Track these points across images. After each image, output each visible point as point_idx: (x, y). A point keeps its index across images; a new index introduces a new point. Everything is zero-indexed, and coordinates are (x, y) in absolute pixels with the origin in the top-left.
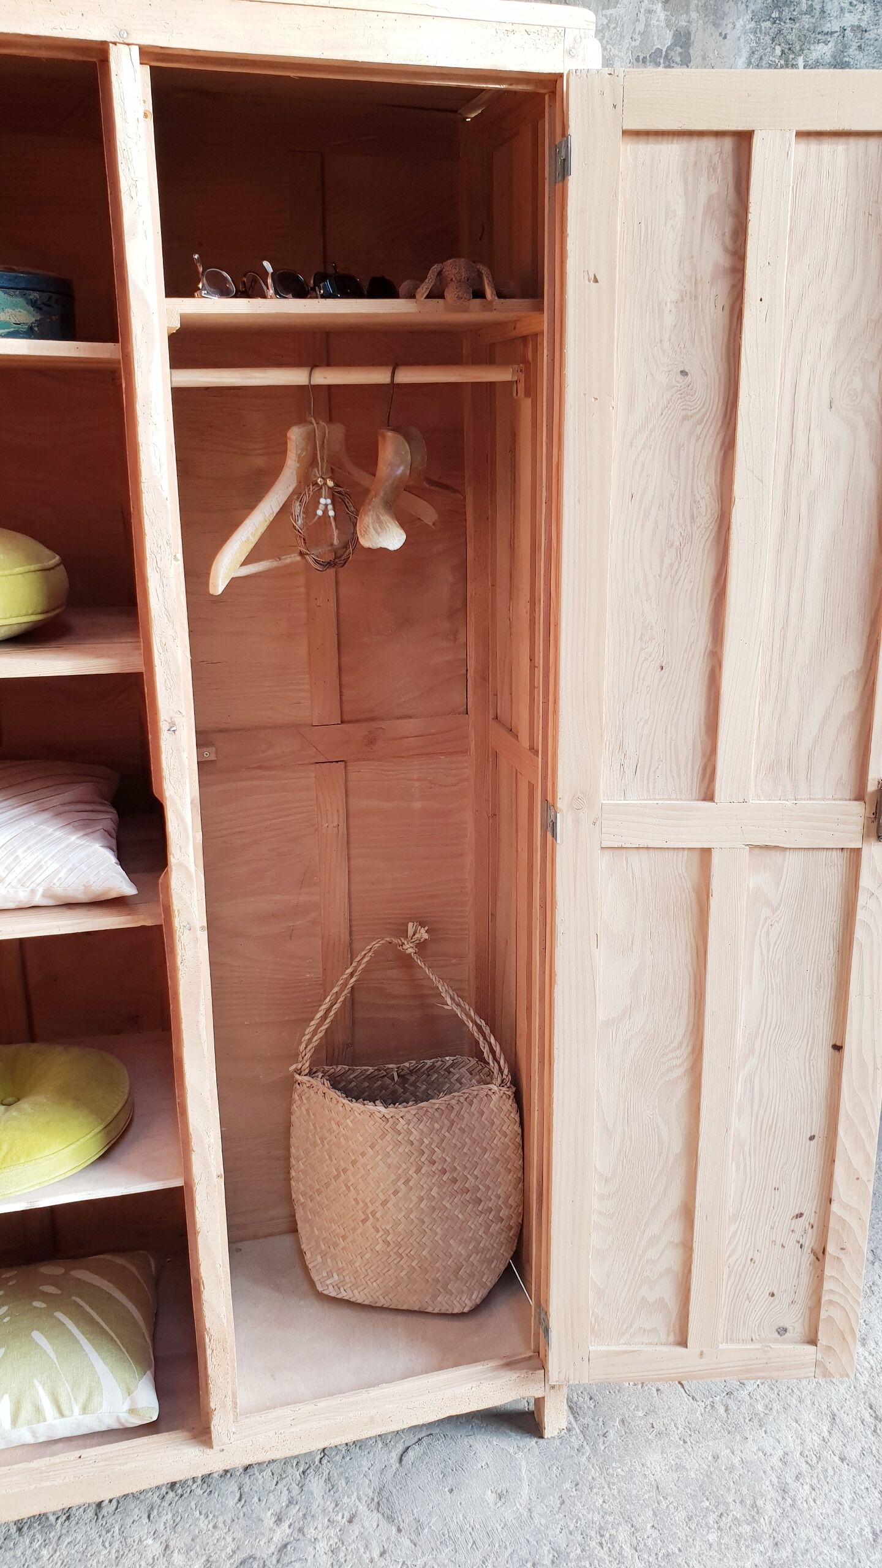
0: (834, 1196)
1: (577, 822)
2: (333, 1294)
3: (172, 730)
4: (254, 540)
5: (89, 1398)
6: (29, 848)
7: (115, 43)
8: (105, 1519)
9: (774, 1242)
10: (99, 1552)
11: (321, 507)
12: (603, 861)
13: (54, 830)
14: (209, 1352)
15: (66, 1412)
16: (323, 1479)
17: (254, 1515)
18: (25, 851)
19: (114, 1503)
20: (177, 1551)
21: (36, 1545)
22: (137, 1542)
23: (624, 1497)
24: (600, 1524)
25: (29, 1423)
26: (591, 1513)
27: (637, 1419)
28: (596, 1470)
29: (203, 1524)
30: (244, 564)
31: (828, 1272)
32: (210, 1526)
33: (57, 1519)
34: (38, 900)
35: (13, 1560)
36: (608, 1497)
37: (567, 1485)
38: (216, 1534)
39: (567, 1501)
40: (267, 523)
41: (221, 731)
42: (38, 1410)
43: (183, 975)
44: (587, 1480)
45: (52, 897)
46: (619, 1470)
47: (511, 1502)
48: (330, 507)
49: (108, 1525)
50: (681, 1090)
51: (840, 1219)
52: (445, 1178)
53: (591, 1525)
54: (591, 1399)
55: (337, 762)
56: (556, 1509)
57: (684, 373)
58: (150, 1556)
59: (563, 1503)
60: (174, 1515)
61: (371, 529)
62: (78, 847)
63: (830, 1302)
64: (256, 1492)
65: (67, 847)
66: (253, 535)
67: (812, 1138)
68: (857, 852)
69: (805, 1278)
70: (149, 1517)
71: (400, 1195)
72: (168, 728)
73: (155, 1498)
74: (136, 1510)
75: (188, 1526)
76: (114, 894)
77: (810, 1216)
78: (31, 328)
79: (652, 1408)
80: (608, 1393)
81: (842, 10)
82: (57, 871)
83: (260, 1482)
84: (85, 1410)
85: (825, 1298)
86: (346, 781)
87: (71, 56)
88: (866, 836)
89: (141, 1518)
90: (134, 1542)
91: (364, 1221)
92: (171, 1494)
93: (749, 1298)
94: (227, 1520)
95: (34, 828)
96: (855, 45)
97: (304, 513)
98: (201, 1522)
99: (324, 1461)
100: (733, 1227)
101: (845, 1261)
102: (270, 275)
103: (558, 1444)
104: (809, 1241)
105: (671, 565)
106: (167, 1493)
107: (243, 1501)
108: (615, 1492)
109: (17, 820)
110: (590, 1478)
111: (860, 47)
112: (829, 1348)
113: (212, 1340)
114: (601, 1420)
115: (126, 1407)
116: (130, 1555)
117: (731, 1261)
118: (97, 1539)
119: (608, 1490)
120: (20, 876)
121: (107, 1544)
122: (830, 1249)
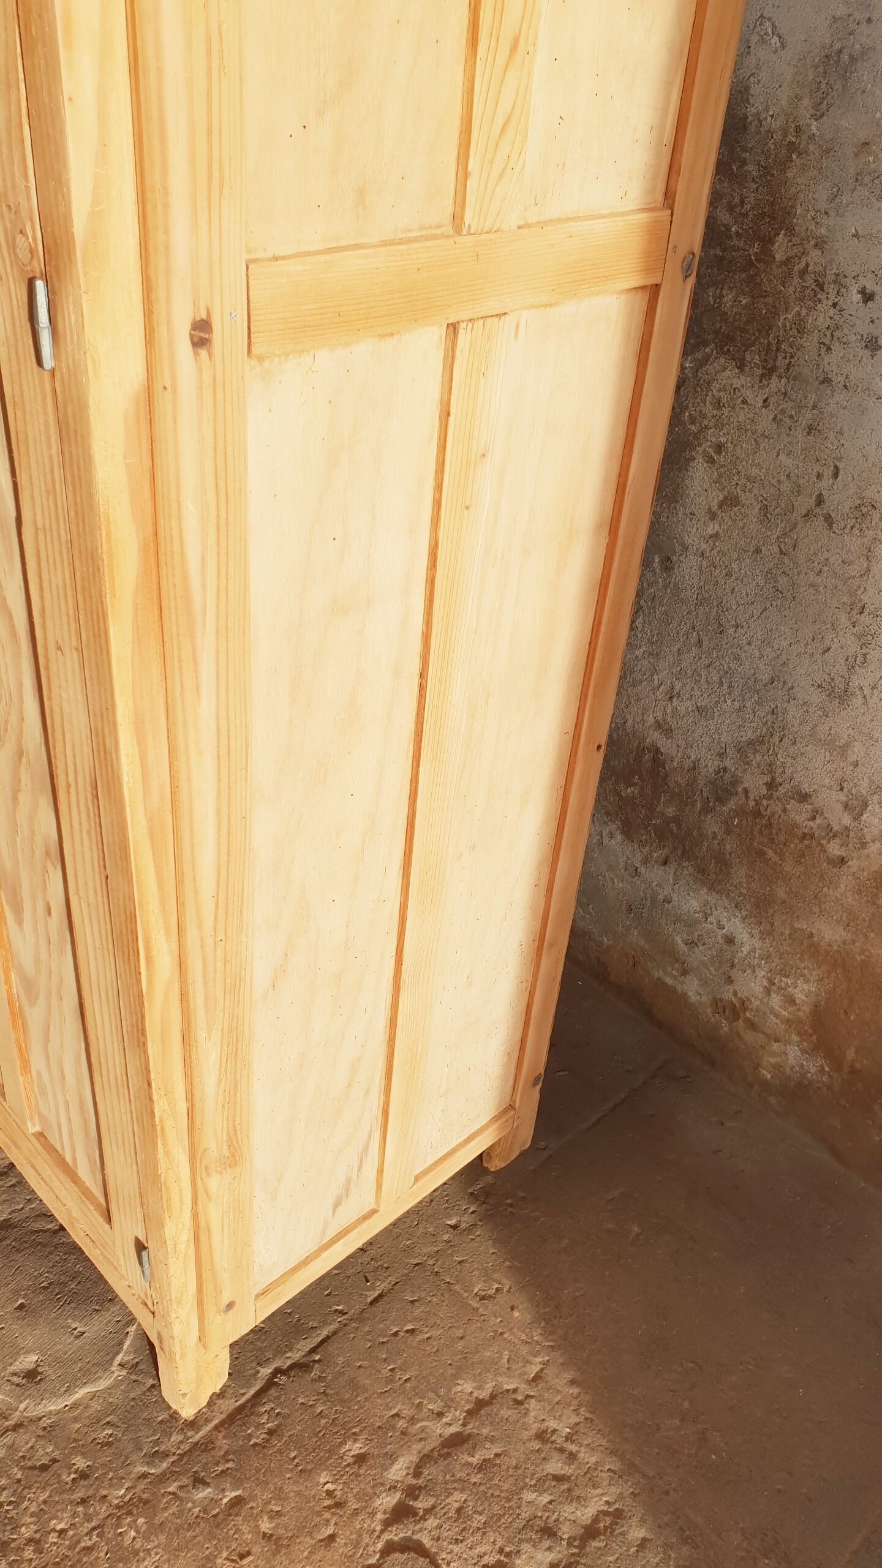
23: (80, 1561)
24: (14, 1540)
26: (33, 1519)
27: (252, 1524)
28: (124, 1496)
36: (74, 1535)
37: (80, 1463)
39: (46, 1476)
44: (97, 1490)
46: (133, 1533)
47: (23, 1394)
53: (9, 1528)
54: (271, 1432)
56: (30, 1464)
59: (44, 1468)
79: (285, 1542)
80: (293, 1455)
103: (160, 1419)
108: (87, 1542)
110: (104, 1492)
114: (230, 1465)
119: (86, 1531)
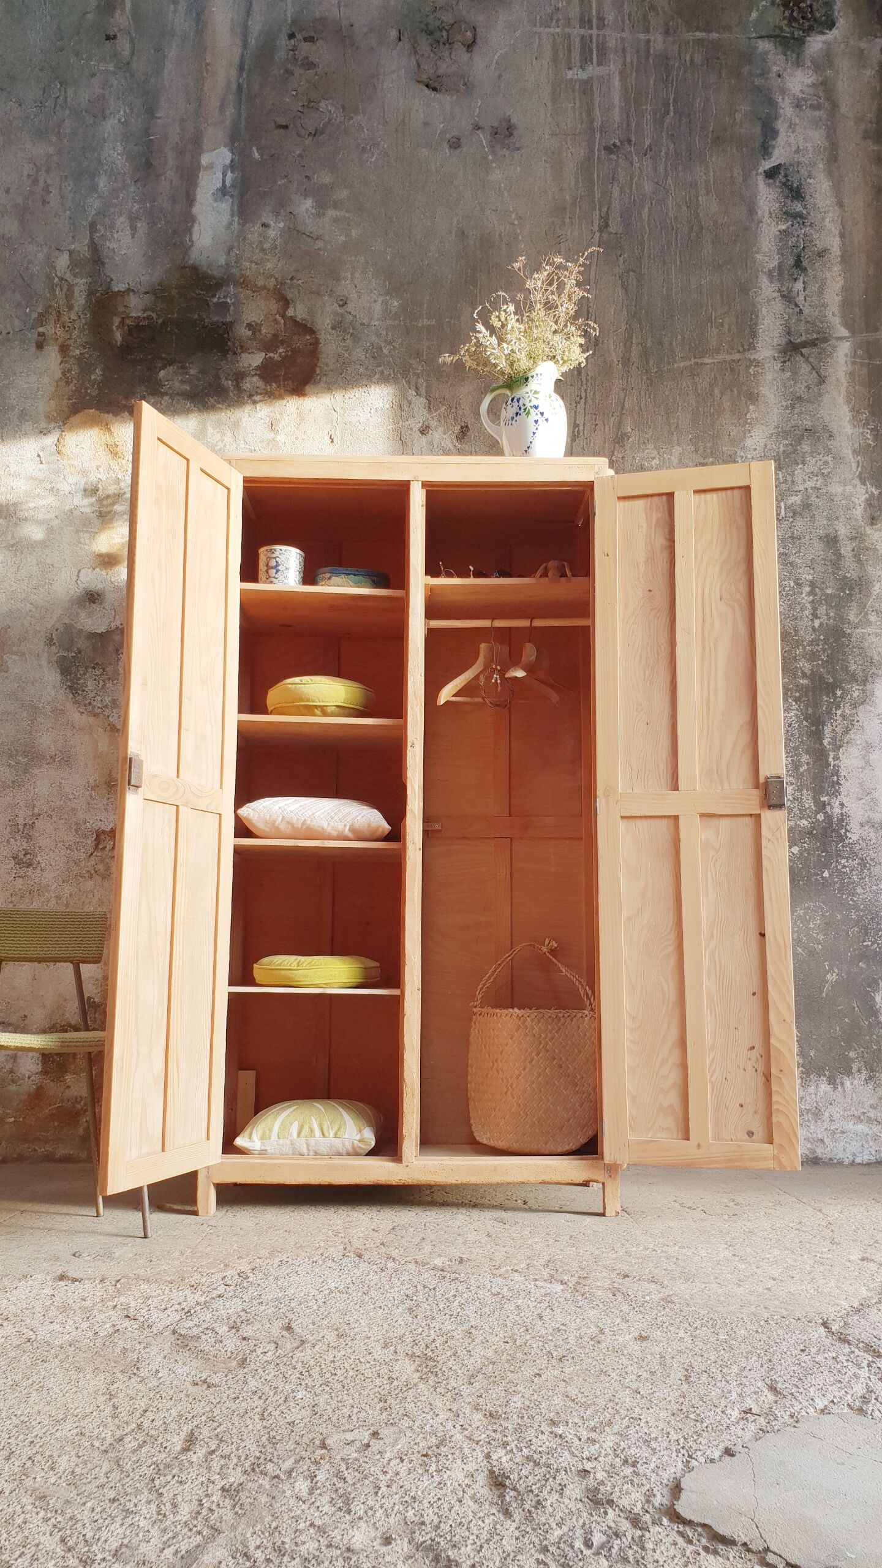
0: (771, 1032)
1: (607, 803)
2: (486, 1142)
3: (413, 747)
4: (460, 687)
5: (339, 1130)
7: (412, 481)
9: (739, 1067)
11: (494, 678)
12: (622, 826)
15: (327, 1135)
25: (306, 1138)
30: (454, 696)
31: (774, 1088)
40: (467, 682)
42: (312, 1131)
43: (409, 866)
48: (498, 679)
50: (673, 961)
51: (776, 1048)
52: (555, 1063)
55: (507, 838)
57: (650, 591)
61: (512, 673)
63: (778, 1110)
65: (360, 811)
66: (460, 684)
67: (754, 994)
68: (758, 816)
69: (761, 1094)
72: (411, 745)
76: (381, 833)
77: (759, 1050)
81: (804, 481)
84: (336, 1136)
85: (775, 1107)
86: (511, 851)
87: (395, 488)
88: (762, 806)
93: (727, 1108)
96: (814, 496)
97: (485, 680)
100: (712, 1056)
101: (783, 1080)
104: (761, 1067)
105: (649, 676)
111: (817, 497)
112: (781, 1146)
115: (358, 1137)
117: (713, 1079)
122: (774, 1071)
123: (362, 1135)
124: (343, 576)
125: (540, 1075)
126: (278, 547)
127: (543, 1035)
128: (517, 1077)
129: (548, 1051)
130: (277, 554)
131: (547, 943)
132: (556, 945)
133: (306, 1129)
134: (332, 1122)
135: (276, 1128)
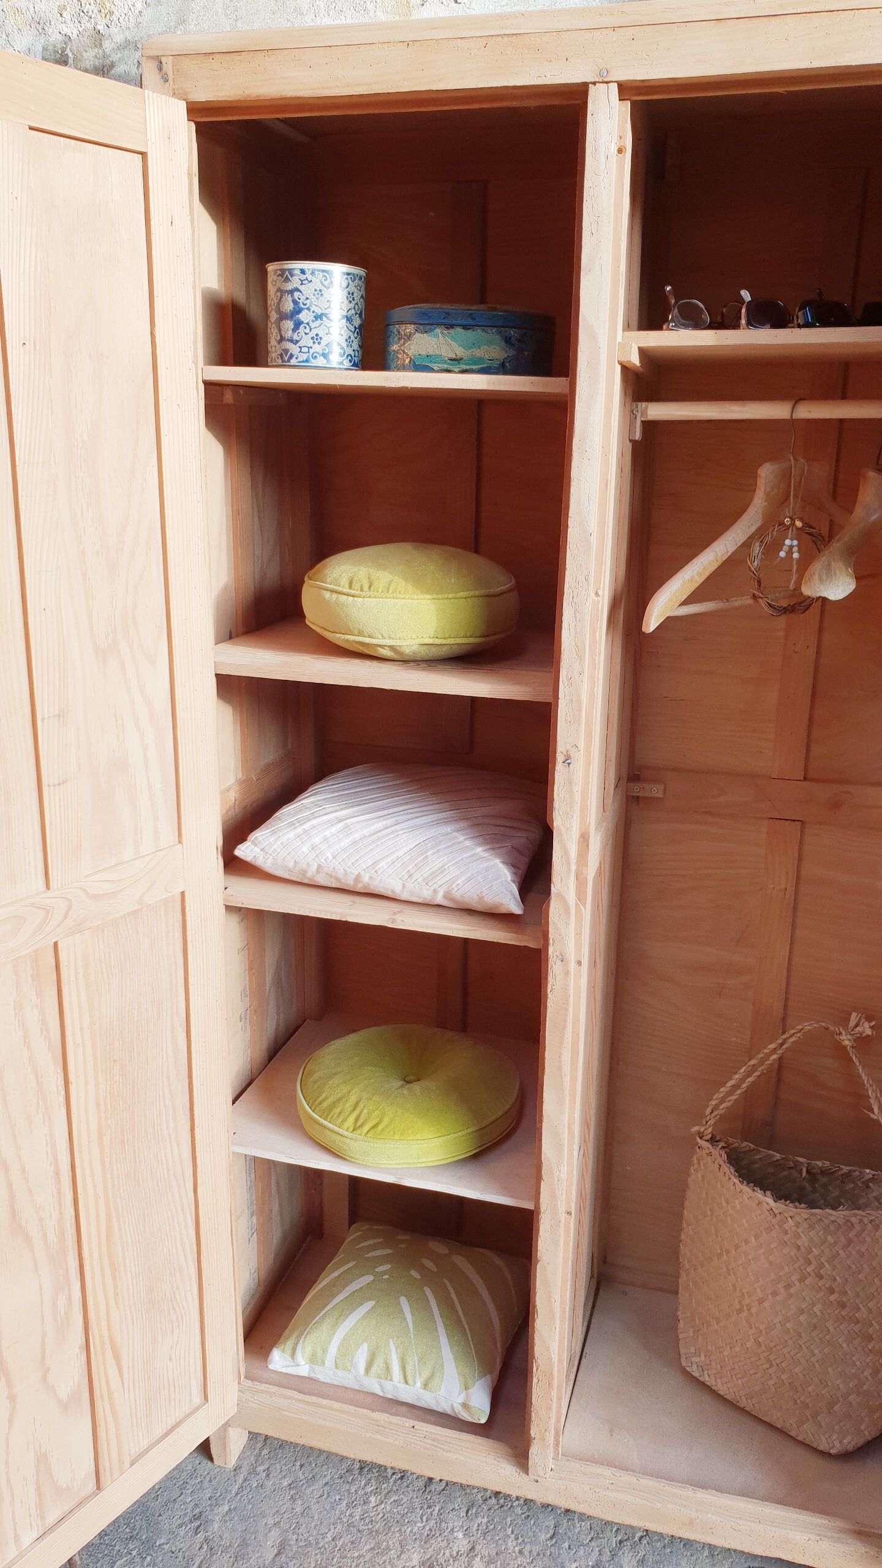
2: (696, 1374)
3: (567, 761)
5: (431, 1377)
6: (438, 851)
7: (594, 83)
8: (430, 1494)
10: (416, 1523)
11: (785, 548)
13: (467, 839)
14: (535, 1380)
15: (410, 1381)
16: (637, 1558)
17: (560, 1560)
18: (434, 853)
19: (443, 1484)
20: (479, 1556)
21: (369, 1489)
22: (449, 1529)
25: (379, 1377)
29: (511, 1543)
30: (685, 603)
32: (517, 1549)
33: (394, 1474)
34: (439, 899)
35: (346, 1494)
38: (519, 1559)
40: (719, 563)
41: (674, 770)
42: (388, 1369)
43: (552, 1004)
45: (451, 900)
48: (795, 549)
49: (431, 1501)
52: (832, 1298)
55: (794, 821)
58: (455, 1549)
60: (489, 1522)
61: (816, 577)
62: (480, 858)
64: (569, 1538)
65: (472, 856)
66: (700, 574)
70: (467, 1512)
71: (779, 1298)
72: (563, 760)
73: (479, 1496)
74: (460, 1499)
75: (498, 1538)
76: (503, 911)
78: (503, 365)
82: (457, 878)
83: (577, 1530)
84: (425, 1386)
86: (801, 843)
89: (460, 1509)
90: (447, 1528)
91: (739, 1311)
92: (493, 1501)
94: (534, 1551)
95: (449, 833)
97: (763, 554)
98: (510, 1540)
99: (644, 1542)
102: (745, 304)
106: (490, 1497)
107: (554, 1540)
109: (438, 823)
113: (539, 1370)
115: (461, 1399)
116: (440, 1539)
118: (419, 1509)
120: (426, 875)
121: (424, 1519)
123: (468, 1397)
124: (438, 330)
125: (802, 1311)
126: (297, 265)
127: (816, 1252)
128: (761, 1301)
129: (821, 1277)
130: (295, 283)
131: (852, 1023)
132: (869, 1032)
133: (379, 1364)
134: (422, 1360)
135: (333, 1350)
